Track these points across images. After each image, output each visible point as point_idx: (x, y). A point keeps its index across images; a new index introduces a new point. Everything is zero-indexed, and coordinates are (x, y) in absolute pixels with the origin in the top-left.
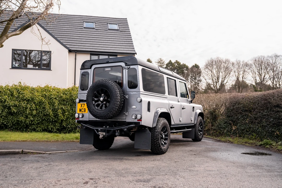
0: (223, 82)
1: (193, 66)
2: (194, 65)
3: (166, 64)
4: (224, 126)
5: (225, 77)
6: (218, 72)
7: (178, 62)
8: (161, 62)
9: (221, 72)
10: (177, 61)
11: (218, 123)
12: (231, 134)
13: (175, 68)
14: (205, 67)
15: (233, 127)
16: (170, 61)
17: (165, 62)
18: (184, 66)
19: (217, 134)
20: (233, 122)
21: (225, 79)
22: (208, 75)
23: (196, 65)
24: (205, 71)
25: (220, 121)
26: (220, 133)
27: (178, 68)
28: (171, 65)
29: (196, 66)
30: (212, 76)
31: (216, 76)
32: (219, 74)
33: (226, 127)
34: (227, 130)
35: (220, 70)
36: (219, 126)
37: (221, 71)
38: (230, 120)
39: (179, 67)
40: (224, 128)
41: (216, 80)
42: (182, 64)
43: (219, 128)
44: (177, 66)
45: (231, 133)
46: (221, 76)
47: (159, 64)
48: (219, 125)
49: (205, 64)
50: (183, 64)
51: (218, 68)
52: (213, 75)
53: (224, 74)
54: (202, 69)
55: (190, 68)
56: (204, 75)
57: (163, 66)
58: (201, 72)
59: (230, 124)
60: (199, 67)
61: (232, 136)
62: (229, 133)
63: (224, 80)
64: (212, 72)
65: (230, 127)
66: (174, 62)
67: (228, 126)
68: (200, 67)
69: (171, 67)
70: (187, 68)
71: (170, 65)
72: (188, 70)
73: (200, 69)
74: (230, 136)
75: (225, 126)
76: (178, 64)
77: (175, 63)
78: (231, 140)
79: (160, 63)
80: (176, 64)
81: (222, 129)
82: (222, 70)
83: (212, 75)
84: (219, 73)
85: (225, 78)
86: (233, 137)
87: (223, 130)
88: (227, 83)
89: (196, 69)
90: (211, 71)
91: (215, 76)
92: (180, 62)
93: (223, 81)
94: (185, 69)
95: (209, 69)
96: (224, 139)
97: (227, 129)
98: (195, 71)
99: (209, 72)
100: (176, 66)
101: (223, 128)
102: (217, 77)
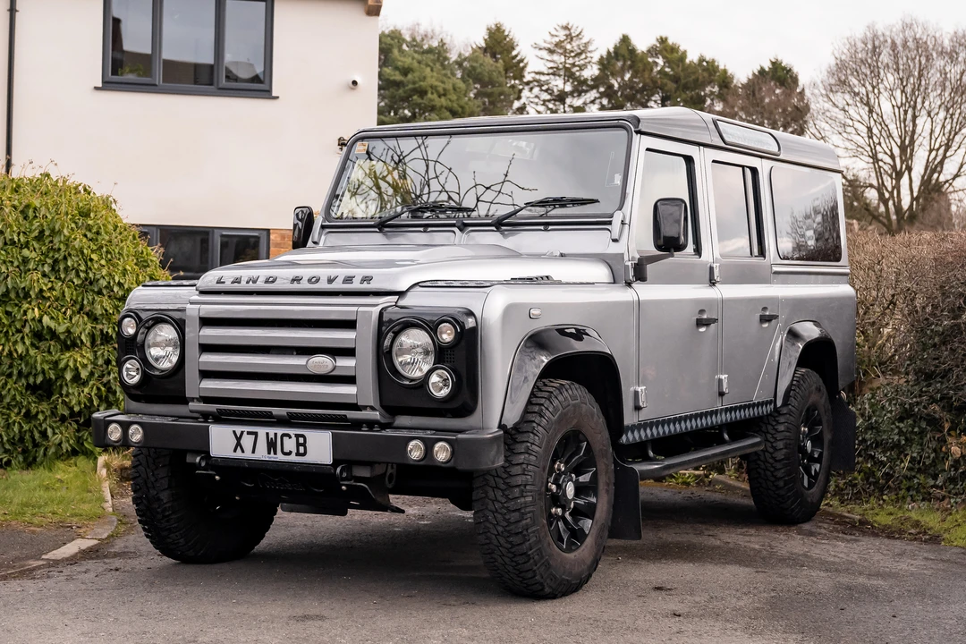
0: (934, 171)
1: (762, 71)
2: (767, 66)
3: (596, 57)
4: (896, 438)
5: (948, 140)
6: (906, 112)
7: (674, 49)
8: (569, 47)
9: (924, 112)
10: (663, 41)
11: (862, 415)
12: (939, 482)
13: (654, 82)
14: (833, 81)
15: (950, 440)
16: (625, 40)
17: (590, 48)
18: (705, 69)
19: (855, 485)
20: (950, 411)
21: (946, 151)
22: (849, 129)
23: (776, 65)
24: (828, 105)
25: (872, 405)
26: (869, 475)
27: (671, 86)
28: (631, 67)
29: (780, 76)
30: (870, 137)
31: (895, 134)
32: (915, 125)
33: (906, 440)
34: (913, 459)
35: (919, 100)
36: (868, 436)
37: (927, 103)
38: (933, 400)
39: (676, 79)
40: (897, 446)
41: (892, 157)
42: (692, 57)
43: (866, 449)
44: (666, 74)
45: (935, 477)
46: (926, 133)
47: (555, 57)
48: (867, 429)
49: (833, 62)
50: (702, 60)
51: (909, 90)
52: (875, 131)
53: (943, 127)
54: (816, 91)
55: (744, 87)
56: (824, 125)
57: (582, 68)
58: (807, 108)
59: (934, 423)
60: (795, 80)
61: (944, 498)
62: (922, 477)
63: (945, 157)
64: (871, 111)
65: (933, 445)
66: (645, 50)
67: (922, 433)
68: (800, 78)
69: (627, 76)
70: (725, 81)
71: (620, 64)
72: (730, 99)
73: (802, 93)
74: (927, 498)
75: (901, 433)
76: (668, 62)
77: (653, 51)
78: (932, 520)
79: (565, 53)
80: (660, 61)
81: (884, 452)
82: (934, 100)
83: (870, 129)
84: (914, 117)
85: (948, 147)
86: (946, 501)
87: (890, 459)
88: (957, 176)
89: (778, 91)
90: (868, 104)
91: (890, 136)
92: (682, 48)
93: (934, 168)
94: (712, 93)
95: (857, 94)
96: (891, 514)
97: (914, 452)
98: (771, 101)
99: (852, 111)
100: (661, 72)
101: (892, 449)
102: (899, 141)
